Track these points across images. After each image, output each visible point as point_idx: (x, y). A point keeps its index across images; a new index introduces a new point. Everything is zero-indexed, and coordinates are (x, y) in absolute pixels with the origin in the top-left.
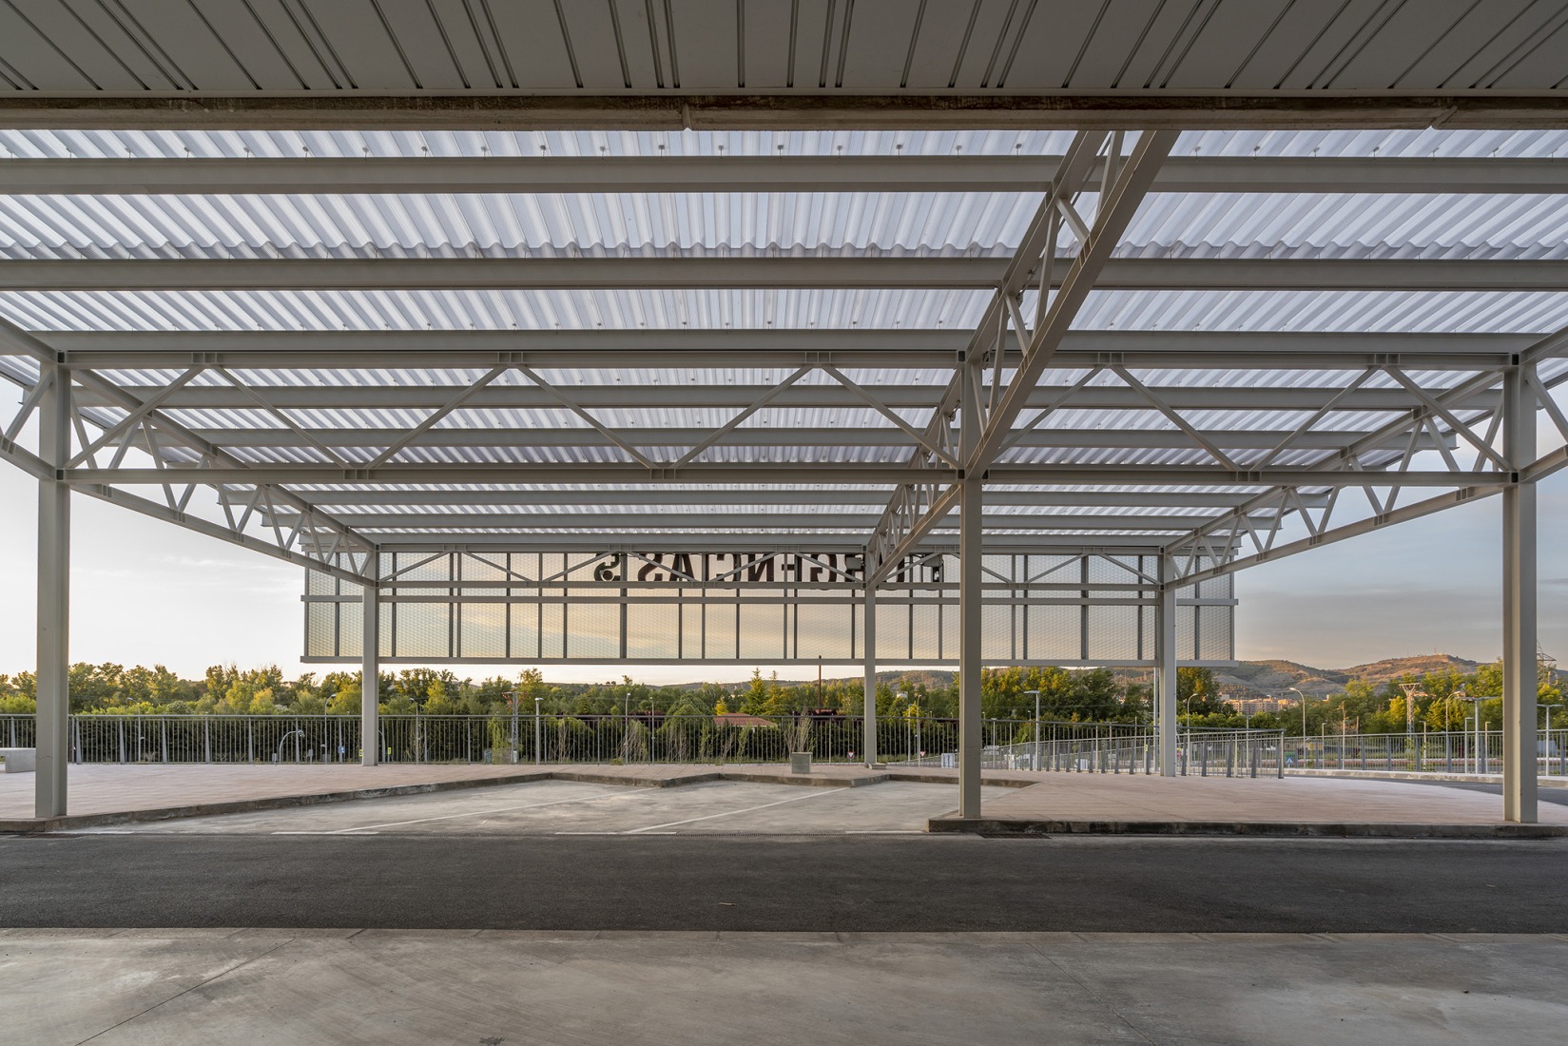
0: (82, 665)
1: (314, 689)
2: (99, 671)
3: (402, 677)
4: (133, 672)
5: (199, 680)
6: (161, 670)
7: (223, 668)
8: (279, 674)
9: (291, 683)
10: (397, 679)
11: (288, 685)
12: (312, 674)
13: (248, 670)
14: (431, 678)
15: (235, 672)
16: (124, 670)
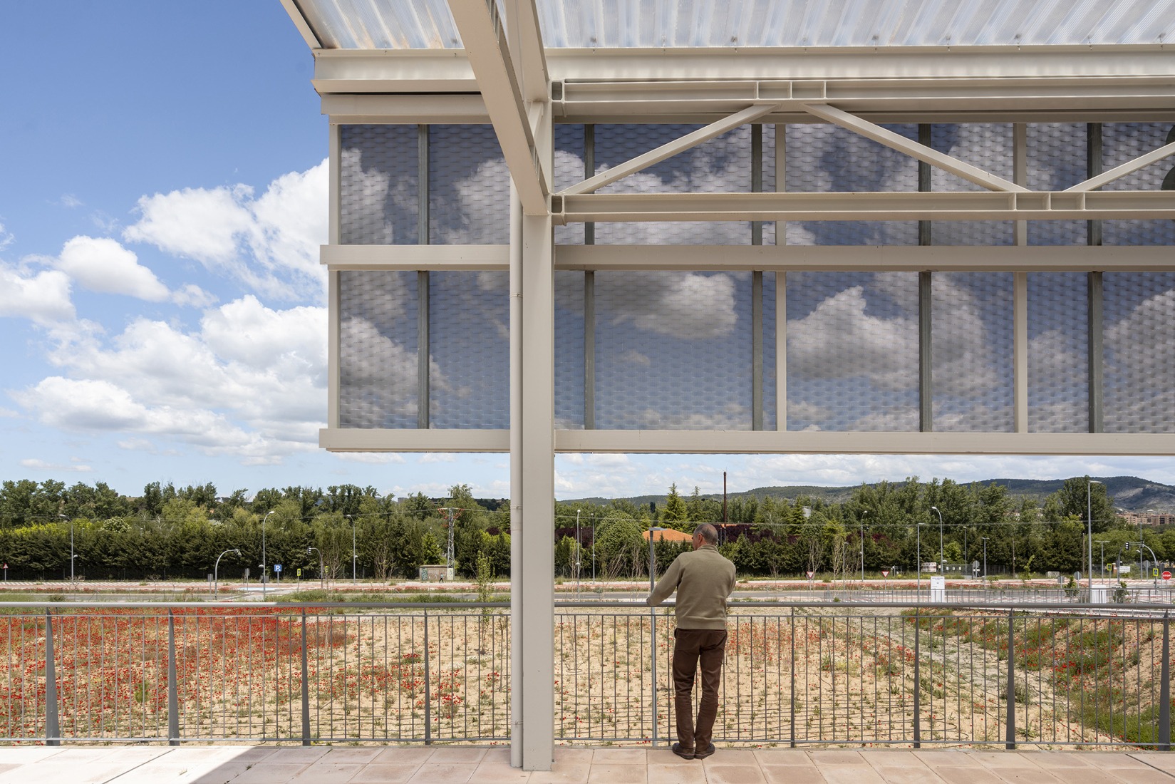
0: (26, 481)
1: (247, 504)
2: (42, 487)
3: (329, 492)
4: (74, 489)
5: (138, 496)
6: (102, 487)
7: (160, 485)
8: (214, 491)
9: (223, 498)
10: (324, 494)
11: (220, 501)
12: (245, 490)
13: (185, 487)
14: (355, 494)
15: (172, 489)
16: (66, 487)
